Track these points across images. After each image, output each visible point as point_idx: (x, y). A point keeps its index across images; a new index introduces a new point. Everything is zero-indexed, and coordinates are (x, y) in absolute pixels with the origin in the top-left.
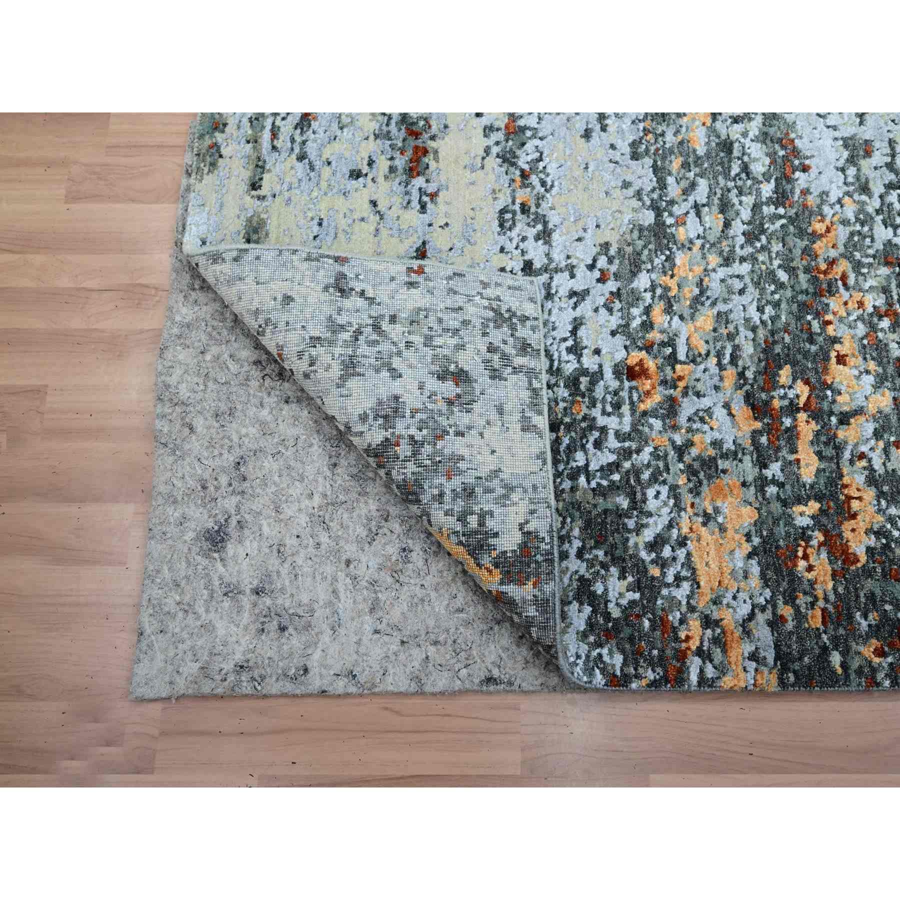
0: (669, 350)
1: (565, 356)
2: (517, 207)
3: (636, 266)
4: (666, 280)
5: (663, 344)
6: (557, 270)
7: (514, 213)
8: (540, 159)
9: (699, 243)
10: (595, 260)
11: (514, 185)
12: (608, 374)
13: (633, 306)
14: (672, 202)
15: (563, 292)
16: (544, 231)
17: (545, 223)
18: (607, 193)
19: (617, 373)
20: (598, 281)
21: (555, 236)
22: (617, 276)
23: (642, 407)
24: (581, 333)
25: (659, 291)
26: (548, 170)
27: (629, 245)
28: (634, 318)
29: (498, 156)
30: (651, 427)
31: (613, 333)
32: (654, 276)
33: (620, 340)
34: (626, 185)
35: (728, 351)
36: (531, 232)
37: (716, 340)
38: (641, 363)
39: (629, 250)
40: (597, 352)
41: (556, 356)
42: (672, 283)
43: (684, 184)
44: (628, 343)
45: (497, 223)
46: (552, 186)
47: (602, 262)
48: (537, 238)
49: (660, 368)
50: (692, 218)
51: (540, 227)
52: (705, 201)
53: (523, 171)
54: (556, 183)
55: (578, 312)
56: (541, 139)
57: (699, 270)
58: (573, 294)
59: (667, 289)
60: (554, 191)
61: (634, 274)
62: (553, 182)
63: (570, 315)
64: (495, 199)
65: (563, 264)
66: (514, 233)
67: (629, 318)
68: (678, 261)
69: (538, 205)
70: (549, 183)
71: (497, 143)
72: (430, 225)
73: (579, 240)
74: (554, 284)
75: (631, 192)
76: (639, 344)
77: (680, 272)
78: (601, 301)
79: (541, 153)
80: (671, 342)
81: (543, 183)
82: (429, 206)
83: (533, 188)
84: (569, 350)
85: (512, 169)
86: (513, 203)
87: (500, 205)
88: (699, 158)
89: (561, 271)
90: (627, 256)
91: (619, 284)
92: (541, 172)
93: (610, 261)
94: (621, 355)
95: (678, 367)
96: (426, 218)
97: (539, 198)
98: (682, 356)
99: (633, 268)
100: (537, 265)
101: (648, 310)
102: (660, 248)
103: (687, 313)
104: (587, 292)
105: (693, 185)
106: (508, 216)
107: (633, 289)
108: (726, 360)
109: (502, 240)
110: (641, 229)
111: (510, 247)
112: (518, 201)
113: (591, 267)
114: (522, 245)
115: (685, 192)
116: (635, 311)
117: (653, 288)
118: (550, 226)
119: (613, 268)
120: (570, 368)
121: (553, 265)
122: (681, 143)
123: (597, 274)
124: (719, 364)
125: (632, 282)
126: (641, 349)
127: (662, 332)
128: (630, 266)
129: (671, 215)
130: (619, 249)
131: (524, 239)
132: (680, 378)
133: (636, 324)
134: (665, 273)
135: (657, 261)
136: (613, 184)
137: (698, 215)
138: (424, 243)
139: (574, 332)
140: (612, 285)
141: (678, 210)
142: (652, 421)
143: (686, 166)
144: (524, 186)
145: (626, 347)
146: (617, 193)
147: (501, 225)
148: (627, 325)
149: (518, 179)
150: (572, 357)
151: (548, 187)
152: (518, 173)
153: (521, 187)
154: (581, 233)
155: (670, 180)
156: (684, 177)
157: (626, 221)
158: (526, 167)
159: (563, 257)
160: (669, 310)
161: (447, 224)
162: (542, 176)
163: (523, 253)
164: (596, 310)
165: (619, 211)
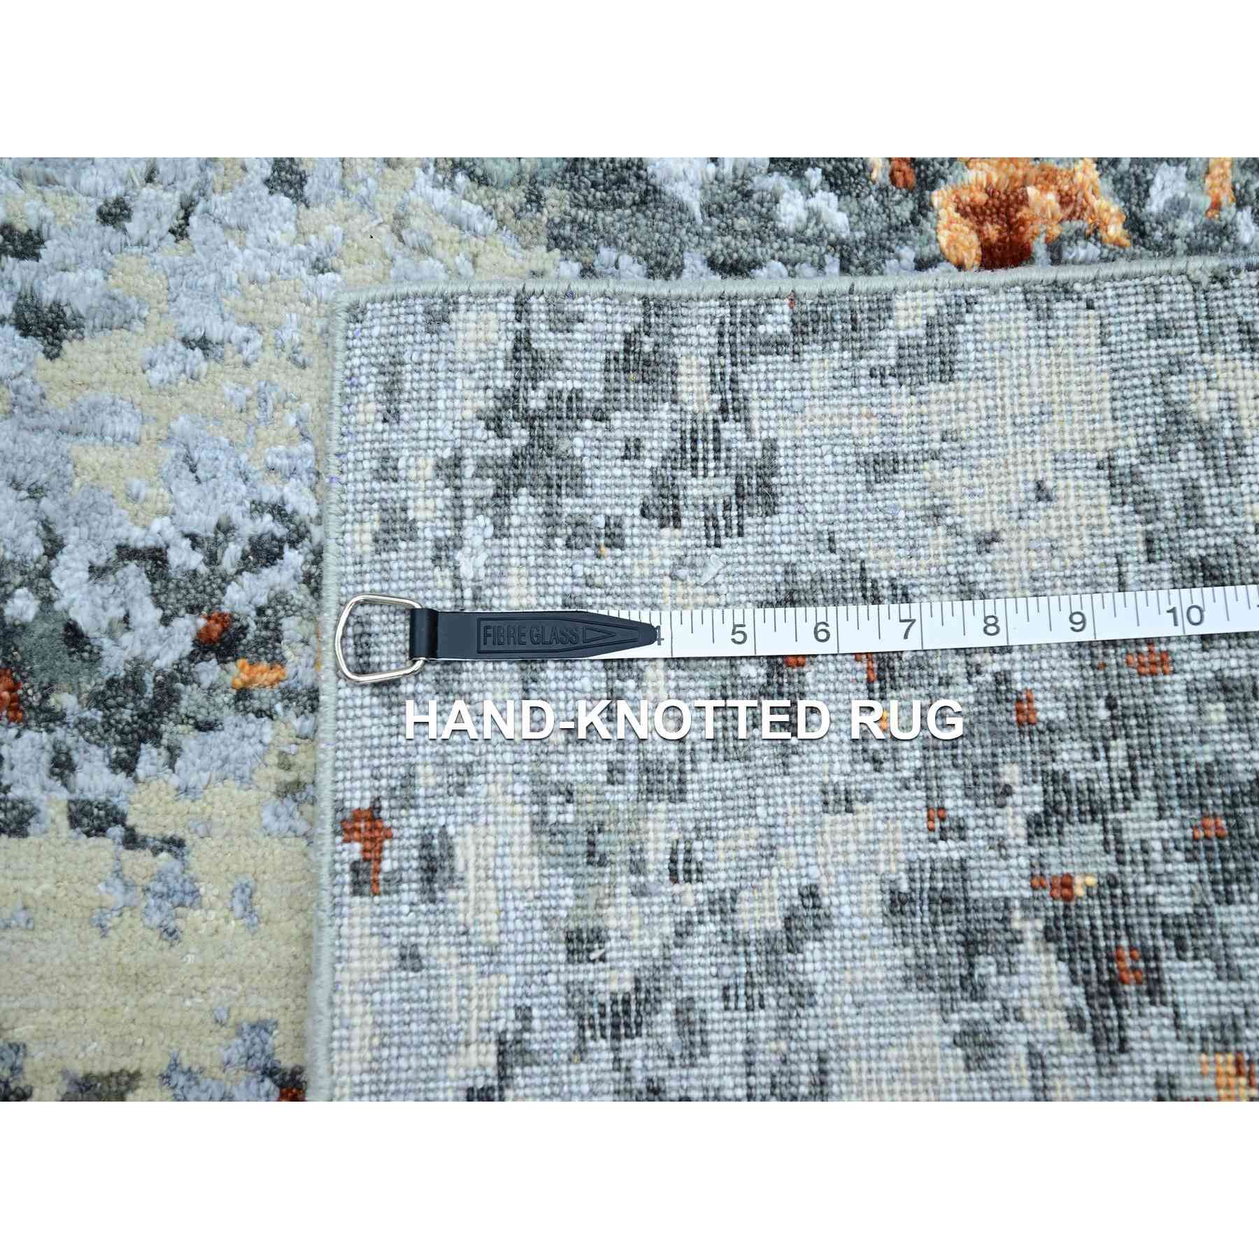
3: (621, 181)
8: (156, 558)
11: (263, 697)
13: (768, 218)
18: (319, 267)
23: (1115, 230)
26: (203, 522)
27: (535, 199)
28: (814, 215)
29: (126, 765)
30: (1177, 207)
38: (973, 213)
44: (908, 254)
46: (278, 511)
53: (206, 646)
54: (270, 492)
56: (54, 547)
60: (301, 501)
62: (258, 508)
70: (267, 523)
71: (62, 766)
76: (905, 210)
79: (126, 553)
81: (264, 554)
83: (280, 600)
85: (190, 699)
90: (581, 214)
91: (694, 261)
92: (212, 559)
99: (628, 197)
107: (707, 209)
116: (791, 211)
125: (682, 208)
126: (923, 208)
128: (621, 204)
130: (556, 241)
133: (835, 215)
136: (282, 234)
142: (1156, 203)
144: (269, 646)
145: (922, 265)
149: (237, 672)
151: (280, 531)
152: (209, 671)
153: (277, 661)
157: (443, 197)
158: (186, 628)
162: (232, 553)
165: (399, 223)
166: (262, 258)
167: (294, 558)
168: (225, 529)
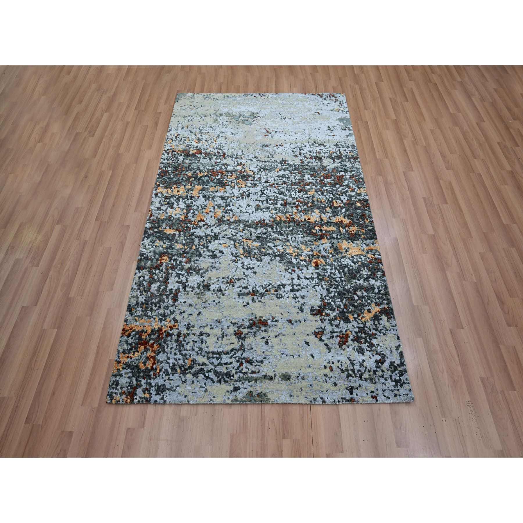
0: (311, 256)
1: (314, 282)
2: (276, 293)
3: (290, 262)
4: (293, 255)
5: (309, 257)
6: (292, 283)
7: (277, 294)
8: (262, 286)
9: (284, 247)
10: (289, 273)
11: (270, 294)
12: (318, 271)
13: (300, 264)
14: (274, 252)
15: (298, 281)
16: (282, 286)
17: (280, 285)
18: (272, 268)
19: (317, 269)
20: (295, 272)
21: (284, 283)
22: (293, 267)
23: (324, 263)
24: (308, 277)
25: (296, 257)
26: (265, 284)
29: (261, 298)
30: (329, 262)
31: (308, 269)
32: (293, 258)
33: (309, 267)
34: (269, 263)
35: (310, 243)
36: (283, 289)
37: (307, 245)
38: (314, 263)
39: (286, 264)
40: (312, 274)
41: (314, 284)
42: (294, 254)
43: (268, 249)
45: (280, 299)
47: (290, 271)
48: (284, 288)
49: (315, 259)
50: (278, 248)
51: (281, 287)
52: (273, 244)
53: (266, 291)
55: (303, 278)
56: (256, 286)
57: (291, 247)
58: (298, 279)
59: (296, 255)
60: (271, 282)
61: (292, 263)
62: (269, 283)
63: (304, 280)
64: (274, 299)
65: (291, 281)
66: (283, 294)
67: (304, 265)
68: (289, 252)
69: (275, 287)
71: (258, 298)
72: (282, 319)
73: (284, 276)
74: (296, 284)
75: (271, 262)
77: (291, 252)
78: (300, 272)
79: (260, 286)
80: (309, 256)
81: (269, 286)
82: (276, 319)
83: (270, 288)
84: (313, 281)
85: (265, 294)
86: (274, 294)
87: (275, 298)
88: (261, 245)
89: (293, 281)
90: (288, 264)
91: (296, 267)
93: (290, 269)
94: (313, 268)
95: (314, 254)
96: (280, 320)
97: (273, 287)
98: (312, 253)
100: (291, 288)
101: (301, 260)
102: (286, 256)
103: (301, 251)
104: (298, 275)
105: (269, 246)
106: (278, 296)
107: (296, 264)
108: (312, 244)
109: (285, 297)
110: (281, 260)
111: (287, 295)
112: (274, 293)
113: (291, 274)
114: (286, 292)
115: (271, 248)
116: (302, 263)
117: (296, 259)
118: (281, 284)
119: (292, 268)
120: (317, 281)
121: (291, 284)
122: (258, 248)
123: (293, 272)
124: (313, 245)
126: (311, 263)
127: (306, 257)
128: (290, 264)
129: (277, 253)
130: (286, 266)
131: (285, 291)
132: (317, 254)
133: (305, 264)
134: (292, 255)
135: (289, 257)
136: (269, 267)
137: (277, 246)
138: (287, 320)
139: (308, 279)
140: (296, 269)
141: (276, 251)
142: (327, 262)
143: (264, 248)
144: (270, 291)
145: (311, 266)
146: (272, 266)
147: (281, 298)
148: (305, 266)
149: (268, 292)
150: (314, 280)
152: (266, 293)
154: (283, 276)
155: (268, 252)
156: (267, 248)
157: (279, 264)
158: (264, 290)
159: (289, 281)
160: (301, 255)
161: (281, 314)
162: (267, 286)
163: (288, 292)
164: (302, 273)
165: (276, 266)
167: (271, 286)
168: (266, 284)
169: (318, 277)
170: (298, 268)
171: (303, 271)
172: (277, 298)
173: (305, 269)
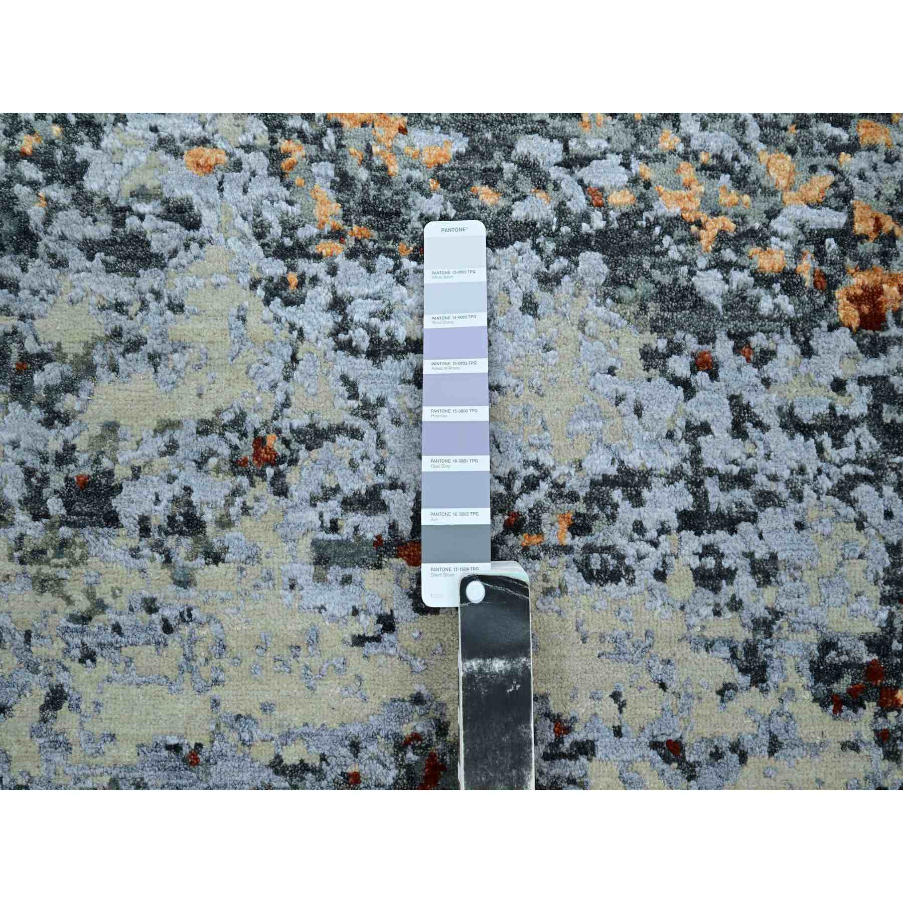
0: (831, 244)
1: (848, 452)
2: (579, 542)
3: (684, 296)
4: (707, 237)
5: (820, 255)
6: (695, 458)
7: (589, 549)
9: (637, 166)
10: (676, 381)
11: (534, 550)
12: (875, 367)
13: (754, 310)
14: (561, 211)
15: (737, 449)
16: (625, 485)
17: (608, 481)
18: (547, 349)
19: (875, 349)
20: (714, 376)
21: (634, 461)
22: (706, 338)
24: (806, 414)
25: (728, 254)
27: (644, 308)
28: (777, 306)
31: (807, 352)
32: (702, 263)
33: (820, 339)
34: (530, 306)
35: (829, 130)
36: (627, 513)
37: (809, 152)
38: (854, 300)
39: (653, 308)
40: (839, 386)
41: (848, 469)
42: (714, 226)
43: (525, 185)
44: (824, 324)
45: (610, 587)
46: (536, 464)
47: (680, 366)
48: (637, 500)
49: (864, 265)
50: (590, 174)
51: (617, 495)
52: (558, 146)
53: (509, 528)
54: (532, 457)
55: (772, 420)
57: (688, 172)
58: (738, 431)
59: (722, 238)
60: (547, 460)
61: (699, 303)
62: (527, 464)
63: (777, 438)
64: (563, 589)
65: (685, 448)
66: (630, 550)
67: (777, 318)
68: (674, 210)
69: (573, 497)
70: (531, 470)
72: (618, 732)
73: (638, 411)
74: (722, 468)
75: (542, 297)
76: (822, 301)
77: (692, 208)
78: (751, 372)
80: (817, 238)
81: (531, 485)
82: (579, 734)
83: (539, 505)
84: (838, 443)
86: (568, 550)
87: (574, 580)
88: (473, 150)
89: (697, 450)
90: (667, 315)
91: (721, 335)
92: (509, 487)
93: (675, 349)
94: (844, 340)
95: (859, 228)
96: (605, 742)
97: (559, 492)
98: (837, 220)
99: (687, 304)
100: (687, 502)
101: (763, 280)
102: (649, 247)
103: (763, 205)
104: (734, 400)
105: (527, 166)
106: (596, 562)
107: (724, 307)
108: (843, 136)
109: (644, 575)
110: (614, 281)
111: (652, 562)
112: (568, 540)
113: (689, 389)
114: (652, 534)
115: (541, 183)
116: (766, 305)
117: (724, 267)
118: (612, 471)
119: (692, 343)
120: (870, 443)
121: (687, 468)
122: (444, 183)
123: (702, 377)
124: (853, 148)
125: (714, 308)
126: (831, 299)
127: (798, 255)
128: (684, 308)
129: (586, 217)
130: (655, 329)
131: (639, 528)
132: (878, 226)
133: (788, 306)
134: (694, 240)
135: (674, 254)
137: (585, 161)
138: (655, 745)
139: (807, 431)
140: (723, 349)
141: (578, 203)
143: (491, 177)
144: (536, 527)
145: (831, 328)
146: (549, 324)
147: (615, 577)
148: (792, 324)
149: (523, 539)
150: (850, 437)
151: (537, 473)
152: (511, 539)
153: (540, 534)
154: (626, 408)
155: (519, 212)
156: (512, 183)
157: (601, 311)
158: (501, 521)
159: (670, 447)
160: (760, 238)
161: (616, 696)
162: (517, 485)
163: (663, 530)
164: (766, 382)
165: (582, 325)
166: (521, 346)
167: (544, 486)
168: (513, 474)
169: (874, 417)
170: (740, 341)
171: (770, 369)
172: (589, 576)
173: (787, 349)
